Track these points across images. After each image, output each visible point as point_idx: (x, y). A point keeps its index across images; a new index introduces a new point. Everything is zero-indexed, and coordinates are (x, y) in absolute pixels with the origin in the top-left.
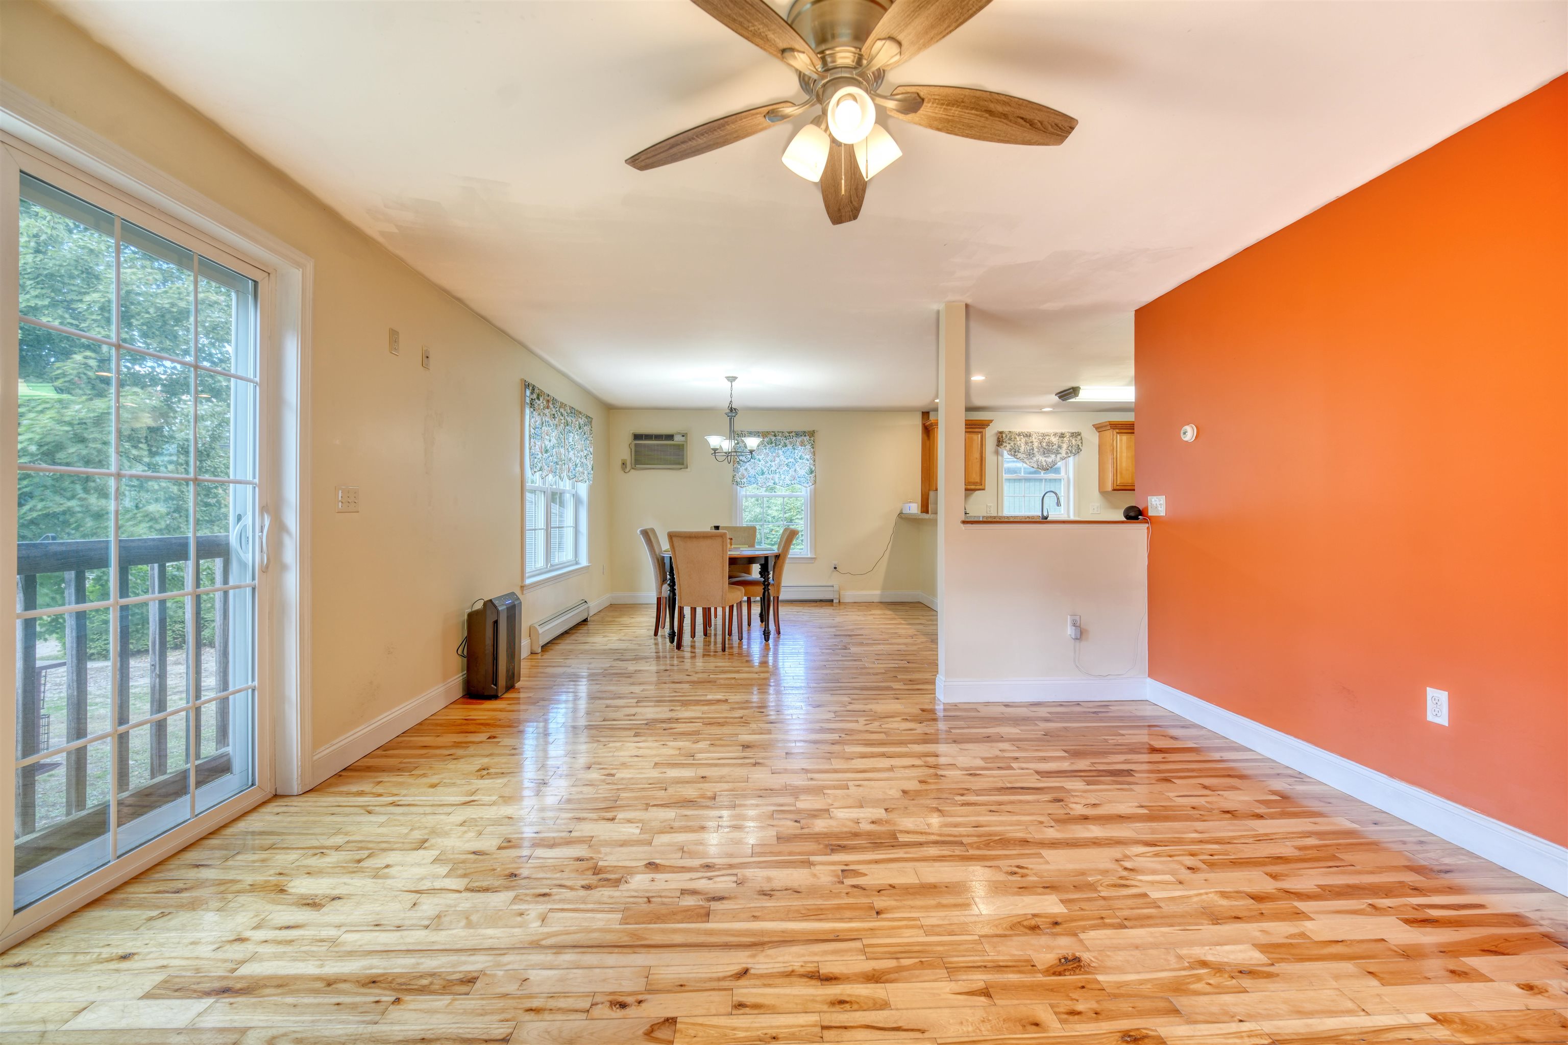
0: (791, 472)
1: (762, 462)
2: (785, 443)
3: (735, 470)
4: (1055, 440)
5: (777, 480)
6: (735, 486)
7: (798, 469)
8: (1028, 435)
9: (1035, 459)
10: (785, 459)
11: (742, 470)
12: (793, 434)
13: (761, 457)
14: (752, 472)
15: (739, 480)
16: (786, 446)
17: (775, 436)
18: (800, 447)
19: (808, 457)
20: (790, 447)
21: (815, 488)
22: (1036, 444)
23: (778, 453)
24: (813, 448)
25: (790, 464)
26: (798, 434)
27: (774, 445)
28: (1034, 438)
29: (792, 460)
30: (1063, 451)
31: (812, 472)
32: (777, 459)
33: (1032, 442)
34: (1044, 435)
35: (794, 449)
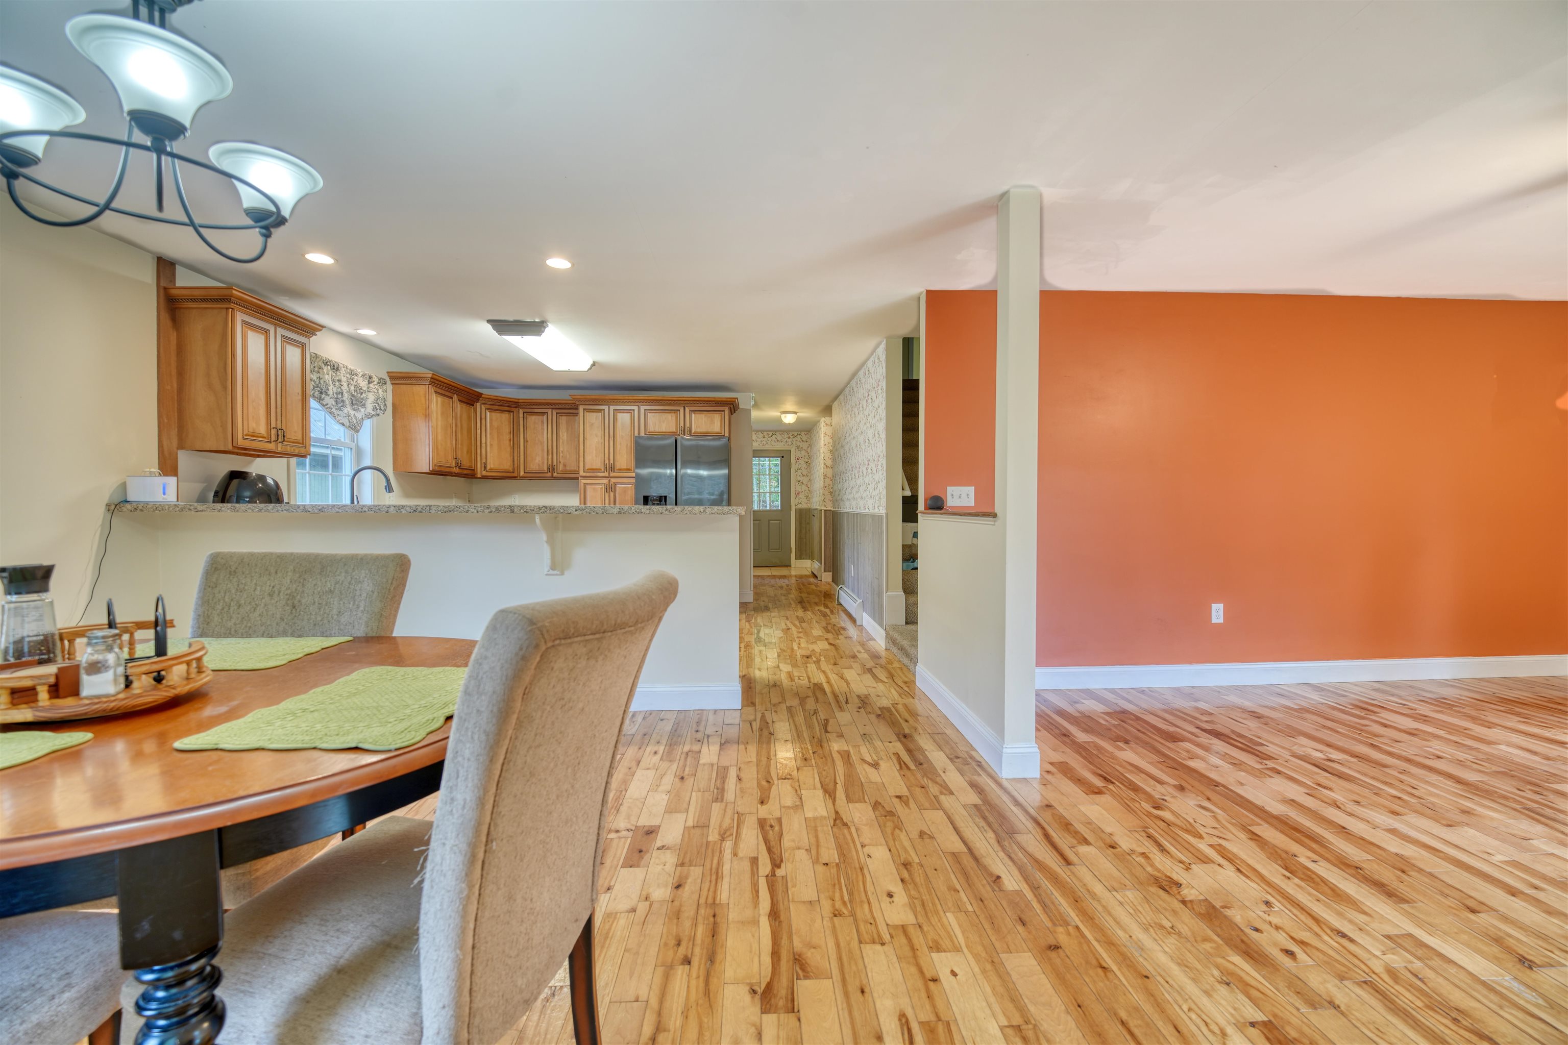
4: (363, 384)
8: (335, 368)
9: (346, 411)
22: (345, 387)
28: (343, 375)
33: (340, 381)
34: (352, 373)
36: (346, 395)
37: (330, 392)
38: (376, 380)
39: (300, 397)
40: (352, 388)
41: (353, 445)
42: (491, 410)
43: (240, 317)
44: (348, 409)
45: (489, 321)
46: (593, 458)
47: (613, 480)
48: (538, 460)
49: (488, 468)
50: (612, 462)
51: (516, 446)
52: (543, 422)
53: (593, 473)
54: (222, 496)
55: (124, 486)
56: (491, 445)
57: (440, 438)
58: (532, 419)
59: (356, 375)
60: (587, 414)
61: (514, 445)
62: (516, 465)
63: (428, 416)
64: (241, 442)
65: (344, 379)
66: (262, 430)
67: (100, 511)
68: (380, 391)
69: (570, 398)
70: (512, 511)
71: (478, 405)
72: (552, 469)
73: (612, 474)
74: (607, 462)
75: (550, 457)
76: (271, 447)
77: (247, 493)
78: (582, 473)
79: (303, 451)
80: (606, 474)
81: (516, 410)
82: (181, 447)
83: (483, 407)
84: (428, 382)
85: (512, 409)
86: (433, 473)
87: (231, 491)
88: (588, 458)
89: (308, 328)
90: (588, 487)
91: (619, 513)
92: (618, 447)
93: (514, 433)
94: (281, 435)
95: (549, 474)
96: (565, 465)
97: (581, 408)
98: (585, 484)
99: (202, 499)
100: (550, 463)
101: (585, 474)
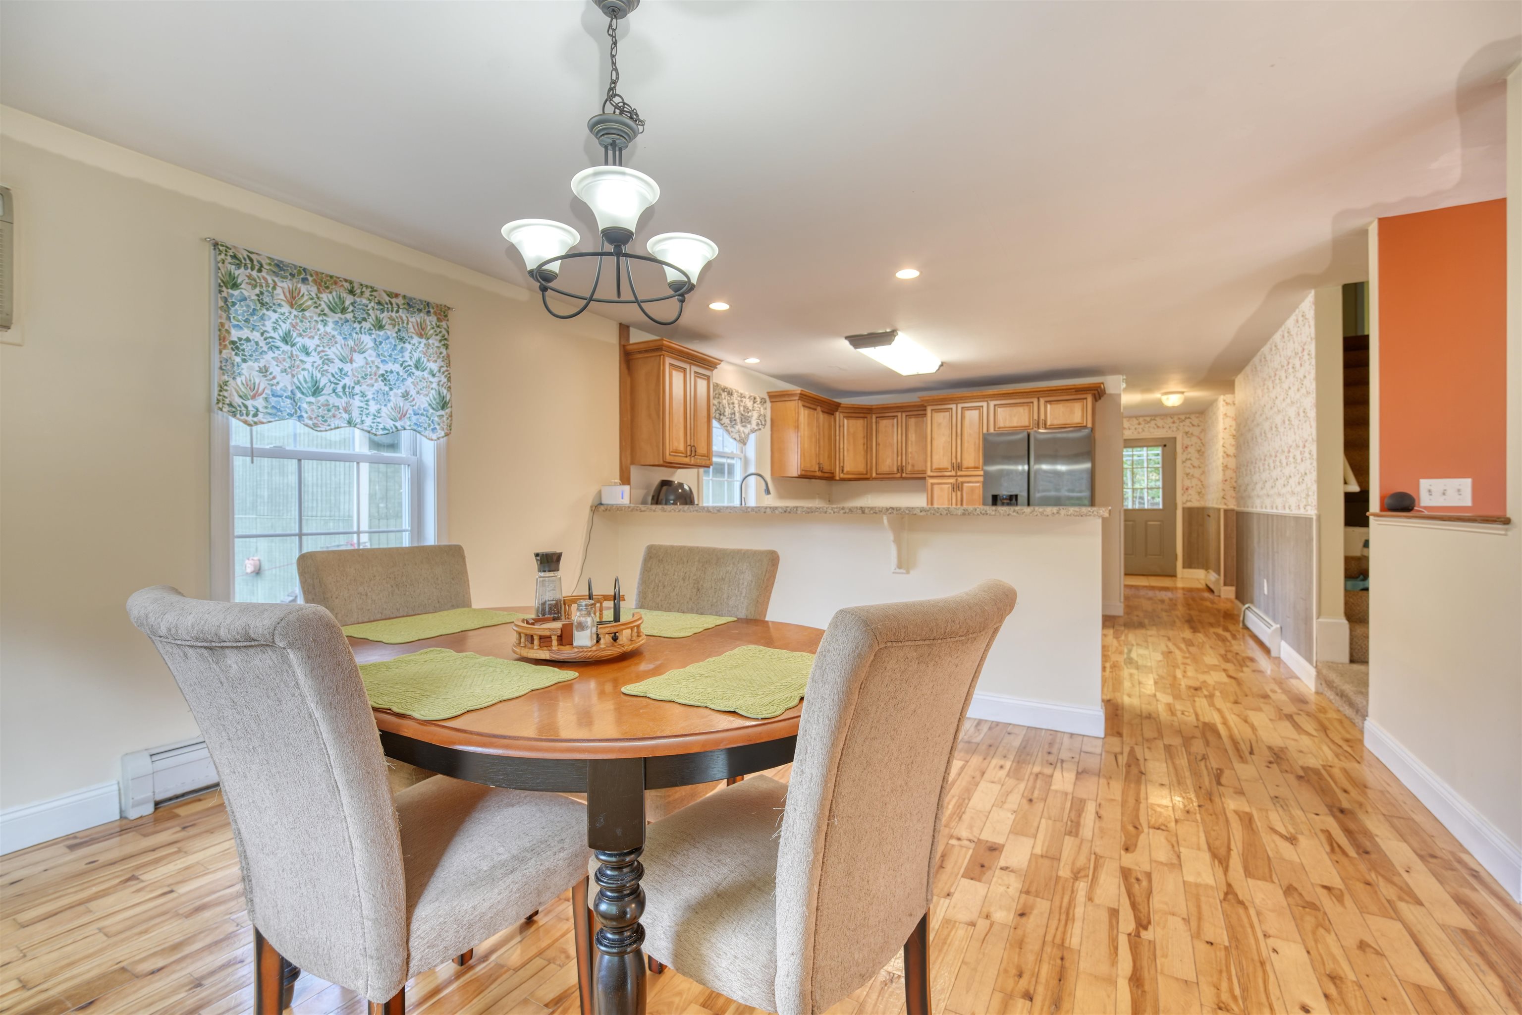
0: (395, 397)
1: (315, 357)
2: (378, 320)
3: (226, 367)
4: (749, 404)
5: (355, 414)
6: (219, 417)
7: (413, 392)
8: (730, 394)
10: (377, 361)
11: (248, 371)
12: (400, 301)
13: (311, 344)
14: (284, 382)
15: (237, 400)
16: (381, 327)
17: (352, 292)
18: (416, 339)
19: (434, 366)
20: (391, 332)
21: (448, 444)
22: (737, 409)
23: (359, 343)
24: (446, 346)
25: (392, 377)
26: (410, 305)
27: (349, 316)
29: (396, 367)
30: (754, 422)
31: (444, 405)
32: (356, 356)
33: (733, 403)
34: (742, 396)
35: (402, 339)
36: (737, 415)
37: (726, 414)
38: (758, 400)
39: (706, 420)
40: (742, 409)
41: (742, 456)
42: (847, 417)
43: (668, 361)
44: (739, 427)
45: (847, 338)
46: (941, 458)
47: (960, 479)
48: (889, 462)
49: (845, 470)
50: (959, 460)
51: (869, 449)
52: (893, 425)
53: (940, 473)
54: (657, 500)
55: (600, 493)
56: (848, 450)
57: (806, 446)
58: (884, 423)
59: (745, 397)
60: (936, 415)
61: (868, 449)
62: (869, 467)
63: (797, 428)
64: (669, 458)
65: (736, 402)
66: (681, 447)
67: (587, 511)
68: (762, 409)
69: (918, 400)
70: (863, 512)
71: (837, 414)
72: (901, 469)
73: (959, 473)
74: (954, 461)
75: (899, 458)
76: (687, 460)
77: (672, 497)
78: (929, 473)
79: (708, 462)
80: (953, 473)
81: (869, 416)
82: (632, 463)
83: (842, 415)
84: (797, 398)
85: (866, 415)
86: (801, 477)
87: (662, 496)
88: (935, 458)
89: (709, 364)
90: (936, 487)
91: (964, 514)
92: (966, 445)
93: (868, 437)
94: (692, 451)
95: (899, 475)
96: (913, 466)
97: (929, 409)
98: (932, 484)
99: (644, 502)
100: (899, 464)
101: (932, 474)
